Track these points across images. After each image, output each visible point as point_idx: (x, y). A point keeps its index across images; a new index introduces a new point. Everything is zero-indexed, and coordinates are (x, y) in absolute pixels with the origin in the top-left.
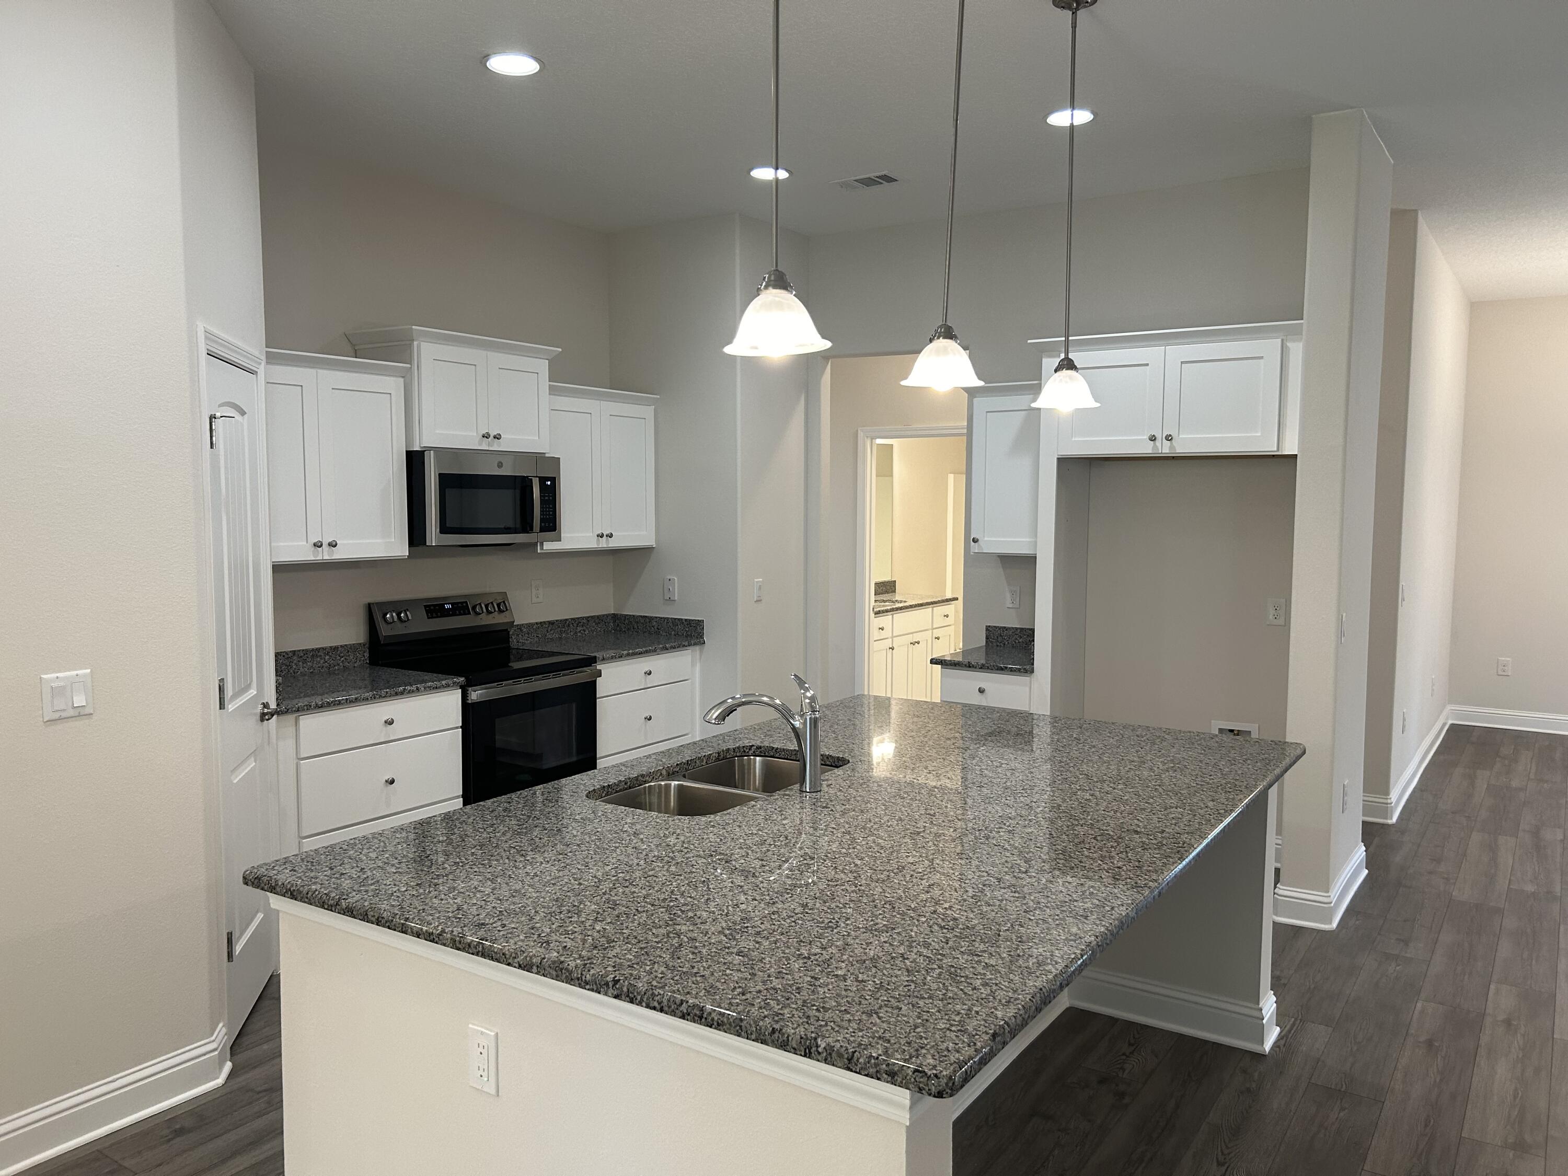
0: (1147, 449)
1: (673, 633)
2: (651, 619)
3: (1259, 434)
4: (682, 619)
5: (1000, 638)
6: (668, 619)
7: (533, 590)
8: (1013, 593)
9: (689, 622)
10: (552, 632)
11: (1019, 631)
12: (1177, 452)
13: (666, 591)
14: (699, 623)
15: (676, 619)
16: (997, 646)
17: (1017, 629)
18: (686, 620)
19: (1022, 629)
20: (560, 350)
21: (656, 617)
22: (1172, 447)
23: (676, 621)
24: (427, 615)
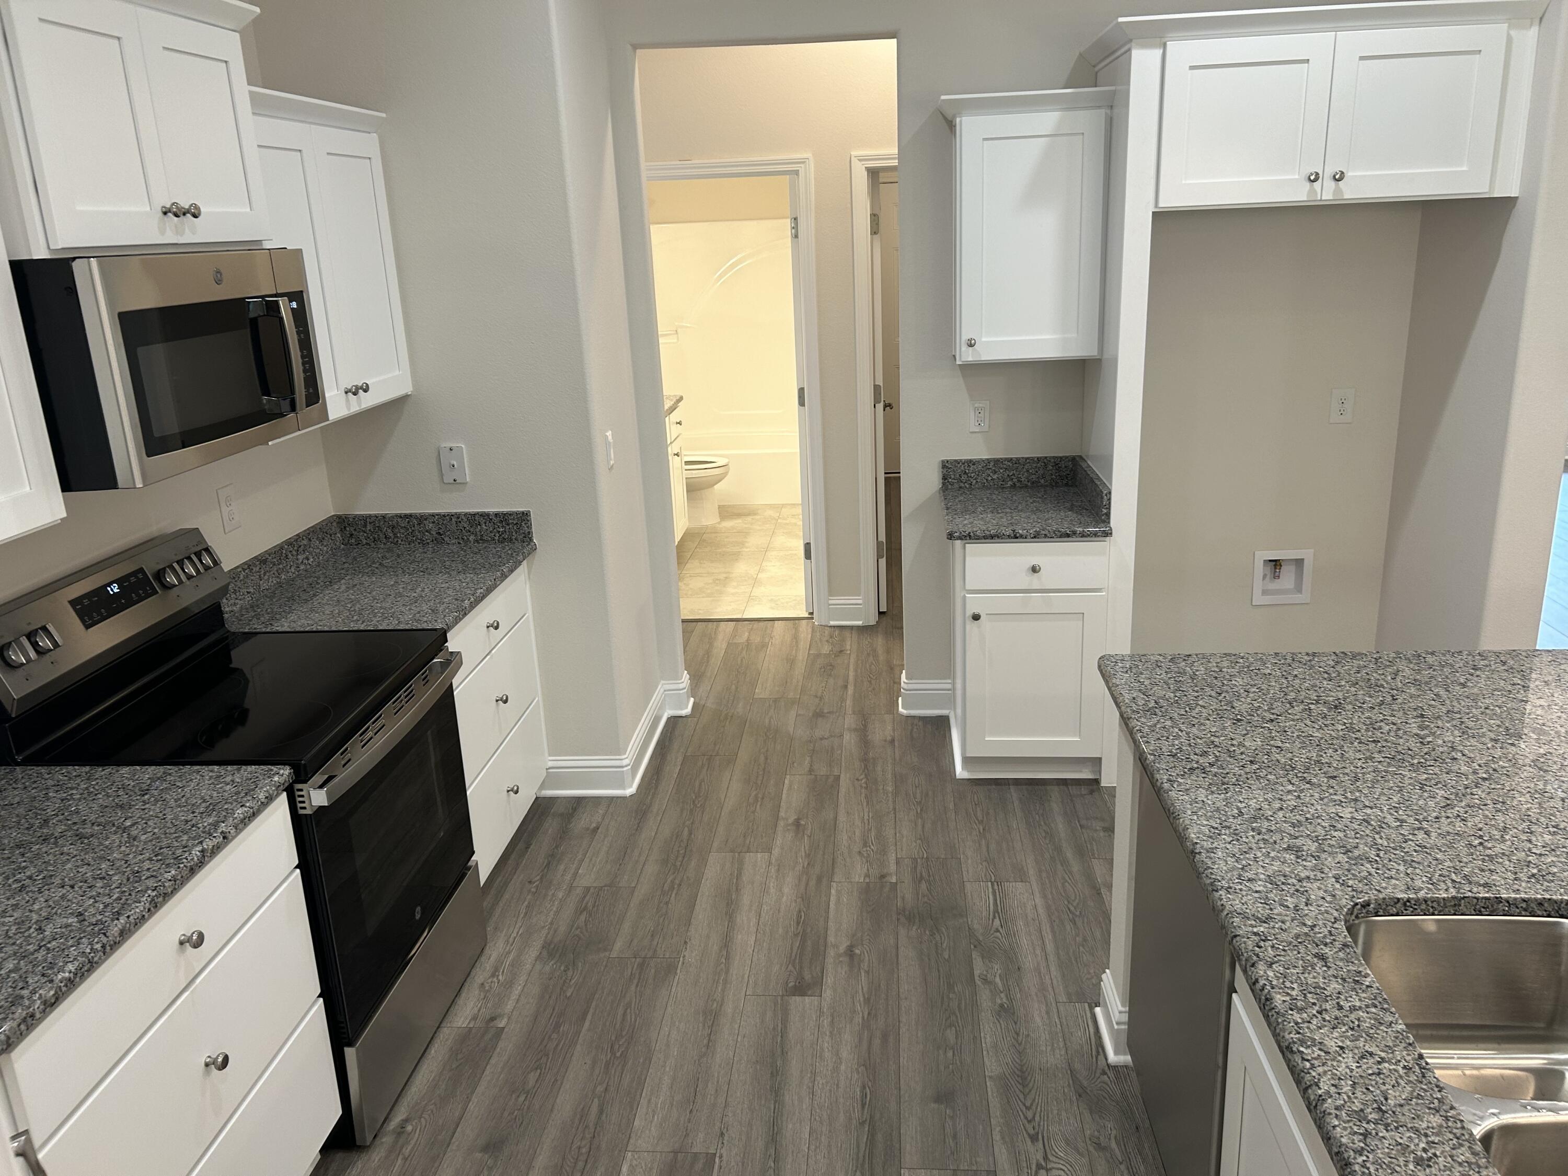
0: (1299, 194)
1: (472, 538)
2: (422, 519)
3: (1465, 168)
4: (488, 515)
5: (964, 478)
6: (458, 516)
7: (224, 508)
8: (978, 411)
9: (503, 518)
10: (266, 577)
11: (992, 464)
12: (1345, 197)
13: (445, 468)
14: (524, 517)
15: (474, 515)
16: (961, 487)
17: (989, 461)
18: (496, 515)
19: (997, 461)
20: (258, 10)
21: (433, 515)
22: (1338, 191)
23: (477, 516)
24: (83, 622)
